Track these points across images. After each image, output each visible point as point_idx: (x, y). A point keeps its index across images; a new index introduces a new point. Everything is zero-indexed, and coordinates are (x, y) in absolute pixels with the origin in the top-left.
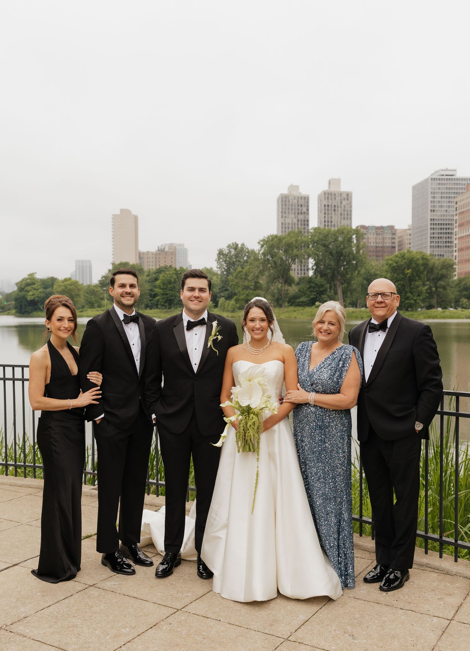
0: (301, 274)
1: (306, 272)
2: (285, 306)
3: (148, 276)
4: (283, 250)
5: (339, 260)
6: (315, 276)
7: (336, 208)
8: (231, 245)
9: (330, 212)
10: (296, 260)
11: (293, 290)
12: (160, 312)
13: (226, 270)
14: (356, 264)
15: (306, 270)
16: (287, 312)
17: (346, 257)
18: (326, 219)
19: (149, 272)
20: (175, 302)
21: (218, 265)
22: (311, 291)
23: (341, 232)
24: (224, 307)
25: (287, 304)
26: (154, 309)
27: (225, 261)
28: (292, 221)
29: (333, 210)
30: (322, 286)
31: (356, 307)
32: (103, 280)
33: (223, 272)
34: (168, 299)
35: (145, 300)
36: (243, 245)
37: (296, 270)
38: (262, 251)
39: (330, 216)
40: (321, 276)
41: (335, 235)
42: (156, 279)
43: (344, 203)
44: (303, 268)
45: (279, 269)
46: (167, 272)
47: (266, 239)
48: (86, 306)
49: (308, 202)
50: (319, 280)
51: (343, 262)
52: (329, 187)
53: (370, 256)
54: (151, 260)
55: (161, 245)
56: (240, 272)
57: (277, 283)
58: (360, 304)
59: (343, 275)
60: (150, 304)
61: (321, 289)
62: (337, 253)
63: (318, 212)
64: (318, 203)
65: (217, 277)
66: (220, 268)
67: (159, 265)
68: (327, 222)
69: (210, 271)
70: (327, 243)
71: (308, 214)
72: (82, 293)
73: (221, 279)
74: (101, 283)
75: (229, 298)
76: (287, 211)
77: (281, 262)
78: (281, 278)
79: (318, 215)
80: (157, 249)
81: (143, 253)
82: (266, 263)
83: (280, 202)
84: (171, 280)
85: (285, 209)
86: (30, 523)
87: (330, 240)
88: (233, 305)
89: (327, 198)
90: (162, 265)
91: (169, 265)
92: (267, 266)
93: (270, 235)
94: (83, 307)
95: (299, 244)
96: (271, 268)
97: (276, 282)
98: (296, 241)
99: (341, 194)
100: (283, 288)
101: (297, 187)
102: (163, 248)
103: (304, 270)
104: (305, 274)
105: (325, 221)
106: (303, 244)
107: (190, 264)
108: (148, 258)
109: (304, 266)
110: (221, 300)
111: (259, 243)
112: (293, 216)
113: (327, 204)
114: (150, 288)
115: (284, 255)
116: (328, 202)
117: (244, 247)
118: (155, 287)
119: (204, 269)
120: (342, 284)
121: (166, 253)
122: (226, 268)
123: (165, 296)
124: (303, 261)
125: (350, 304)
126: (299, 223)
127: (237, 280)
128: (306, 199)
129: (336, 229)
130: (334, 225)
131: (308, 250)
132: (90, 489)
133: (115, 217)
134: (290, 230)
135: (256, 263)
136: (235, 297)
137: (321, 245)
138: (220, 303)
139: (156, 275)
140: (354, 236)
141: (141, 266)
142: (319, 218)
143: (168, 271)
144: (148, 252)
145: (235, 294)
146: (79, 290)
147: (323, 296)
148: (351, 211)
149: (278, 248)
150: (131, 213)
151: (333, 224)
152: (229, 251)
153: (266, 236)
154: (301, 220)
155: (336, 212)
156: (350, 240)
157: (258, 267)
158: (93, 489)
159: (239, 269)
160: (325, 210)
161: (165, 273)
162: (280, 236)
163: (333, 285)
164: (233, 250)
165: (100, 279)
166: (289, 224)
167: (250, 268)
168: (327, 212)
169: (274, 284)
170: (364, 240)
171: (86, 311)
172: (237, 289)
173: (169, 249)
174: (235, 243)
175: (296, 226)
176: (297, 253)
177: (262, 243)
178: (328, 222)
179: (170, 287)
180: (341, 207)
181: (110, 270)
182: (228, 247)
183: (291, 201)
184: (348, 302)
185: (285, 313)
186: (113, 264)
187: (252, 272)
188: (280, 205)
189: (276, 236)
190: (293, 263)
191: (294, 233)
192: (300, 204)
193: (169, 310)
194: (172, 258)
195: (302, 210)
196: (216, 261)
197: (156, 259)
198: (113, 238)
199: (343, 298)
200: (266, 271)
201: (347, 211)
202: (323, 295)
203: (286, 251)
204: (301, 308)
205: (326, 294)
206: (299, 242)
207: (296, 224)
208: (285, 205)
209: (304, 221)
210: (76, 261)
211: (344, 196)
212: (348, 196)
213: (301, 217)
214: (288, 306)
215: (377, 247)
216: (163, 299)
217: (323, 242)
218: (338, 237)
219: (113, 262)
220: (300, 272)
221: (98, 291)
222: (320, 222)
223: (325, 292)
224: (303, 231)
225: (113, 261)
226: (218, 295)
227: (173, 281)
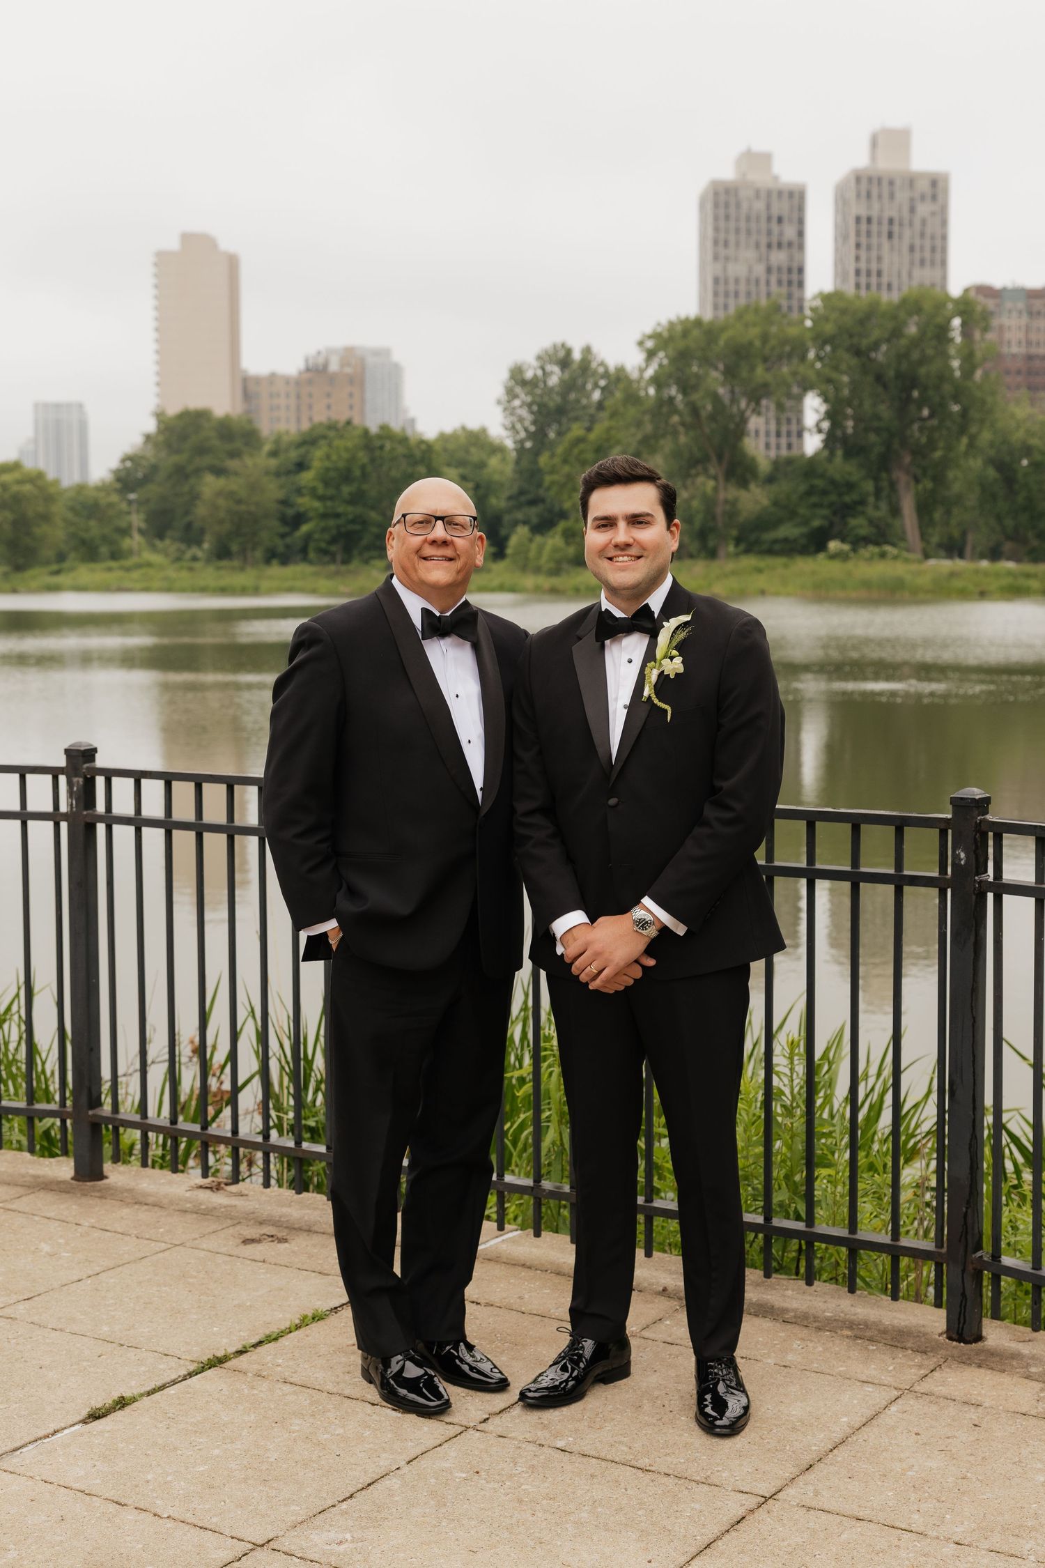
0: (778, 447)
1: (794, 440)
2: (728, 556)
3: (274, 454)
4: (721, 366)
5: (909, 397)
6: (826, 453)
7: (896, 229)
8: (551, 351)
9: (874, 241)
10: (764, 402)
11: (754, 499)
12: (315, 574)
13: (530, 436)
14: (964, 413)
15: (794, 434)
16: (734, 573)
17: (931, 393)
18: (863, 265)
19: (277, 441)
20: (365, 542)
21: (505, 417)
22: (815, 506)
23: (912, 306)
24: (527, 559)
25: (731, 548)
26: (296, 563)
27: (529, 405)
28: (750, 271)
29: (885, 235)
30: (850, 486)
31: (961, 555)
32: (126, 469)
33: (522, 442)
34: (343, 530)
35: (264, 535)
36: (587, 350)
37: (762, 434)
38: (650, 372)
39: (874, 254)
40: (848, 455)
41: (895, 317)
42: (301, 466)
43: (923, 209)
44: (784, 429)
45: (707, 430)
46: (337, 443)
47: (666, 334)
48: (72, 555)
49: (800, 208)
50: (840, 467)
51: (920, 409)
52: (873, 157)
53: (1009, 388)
54: (283, 402)
55: (312, 351)
56: (580, 440)
57: (701, 479)
58: (974, 548)
59: (919, 452)
60: (281, 549)
61: (847, 499)
62: (899, 375)
63: (836, 239)
64: (837, 211)
65: (504, 460)
66: (513, 428)
67: (311, 419)
68: (863, 273)
69: (477, 439)
70: (865, 343)
71: (801, 247)
72: (58, 509)
73: (518, 462)
74: (119, 480)
75: (542, 527)
76: (732, 238)
77: (714, 407)
78: (714, 459)
79: (837, 250)
80: (301, 365)
81: (258, 380)
82: (665, 410)
83: (709, 206)
84: (349, 470)
85: (727, 231)
86: (7, 1312)
87: (876, 334)
88: (555, 550)
89: (864, 193)
90: (320, 417)
91: (343, 418)
92: (666, 422)
93: (678, 318)
94: (61, 557)
95: (773, 349)
96: (681, 429)
97: (697, 475)
98: (765, 338)
99: (911, 181)
100: (722, 495)
101: (764, 159)
102: (321, 360)
103: (789, 434)
104: (789, 446)
105: (858, 272)
106: (787, 348)
107: (412, 413)
108: (271, 396)
109: (789, 421)
110: (518, 536)
111: (641, 343)
112: (749, 254)
113: (863, 212)
114: (280, 495)
115: (723, 385)
116: (869, 207)
117: (589, 357)
119: (460, 432)
120: (917, 481)
121: (332, 379)
122: (532, 428)
123: (331, 522)
124: (789, 403)
125: (940, 545)
126: (774, 279)
127: (566, 469)
128: (796, 198)
129: (895, 297)
130: (889, 286)
131: (802, 369)
132: (192, 1189)
133: (163, 260)
134: (742, 301)
135: (632, 412)
136: (562, 525)
137: (848, 350)
138: (513, 541)
139: (302, 450)
140: (957, 322)
141: (250, 421)
142: (839, 261)
143: (341, 437)
144: (273, 374)
145: (563, 515)
146: (49, 499)
147: (853, 522)
148: (944, 238)
149: (706, 361)
150: (215, 245)
151: (885, 280)
152: (543, 369)
153: (664, 322)
154: (779, 269)
155: (896, 240)
156: (942, 333)
157: (639, 424)
158: (201, 1187)
159: (577, 430)
160: (858, 233)
161: (330, 445)
162: (711, 323)
163: (885, 484)
164: (556, 369)
165: (114, 463)
166: (737, 281)
167: (609, 429)
168: (864, 240)
169: (689, 482)
170: (990, 336)
171: (72, 569)
172: (570, 497)
173: (344, 362)
174: (563, 345)
175: (763, 288)
176: (769, 377)
177: (650, 344)
178: (869, 274)
179: (350, 494)
180: (911, 224)
181: (148, 438)
182: (539, 358)
183: (745, 206)
184: (935, 539)
185: (726, 576)
186: (160, 416)
187: (618, 442)
188: (710, 219)
189: (698, 322)
190: (754, 411)
191: (757, 310)
192: (775, 212)
193: (343, 568)
194: (351, 395)
195: (781, 234)
196: (499, 402)
197: (298, 397)
199: (920, 527)
200: (664, 436)
201: (933, 238)
202: (853, 516)
203: (730, 373)
204: (780, 561)
205: (863, 513)
206: (773, 342)
207: (763, 283)
208: (727, 218)
209: (790, 270)
210: (36, 406)
211: (923, 186)
212: (936, 188)
213: (778, 257)
214: (737, 555)
215: (1030, 358)
216: (324, 530)
217: (855, 340)
218: (905, 323)
220: (773, 440)
221: (110, 505)
222: (840, 273)
223: (860, 508)
224: (784, 303)
226: (507, 518)
227: (357, 473)
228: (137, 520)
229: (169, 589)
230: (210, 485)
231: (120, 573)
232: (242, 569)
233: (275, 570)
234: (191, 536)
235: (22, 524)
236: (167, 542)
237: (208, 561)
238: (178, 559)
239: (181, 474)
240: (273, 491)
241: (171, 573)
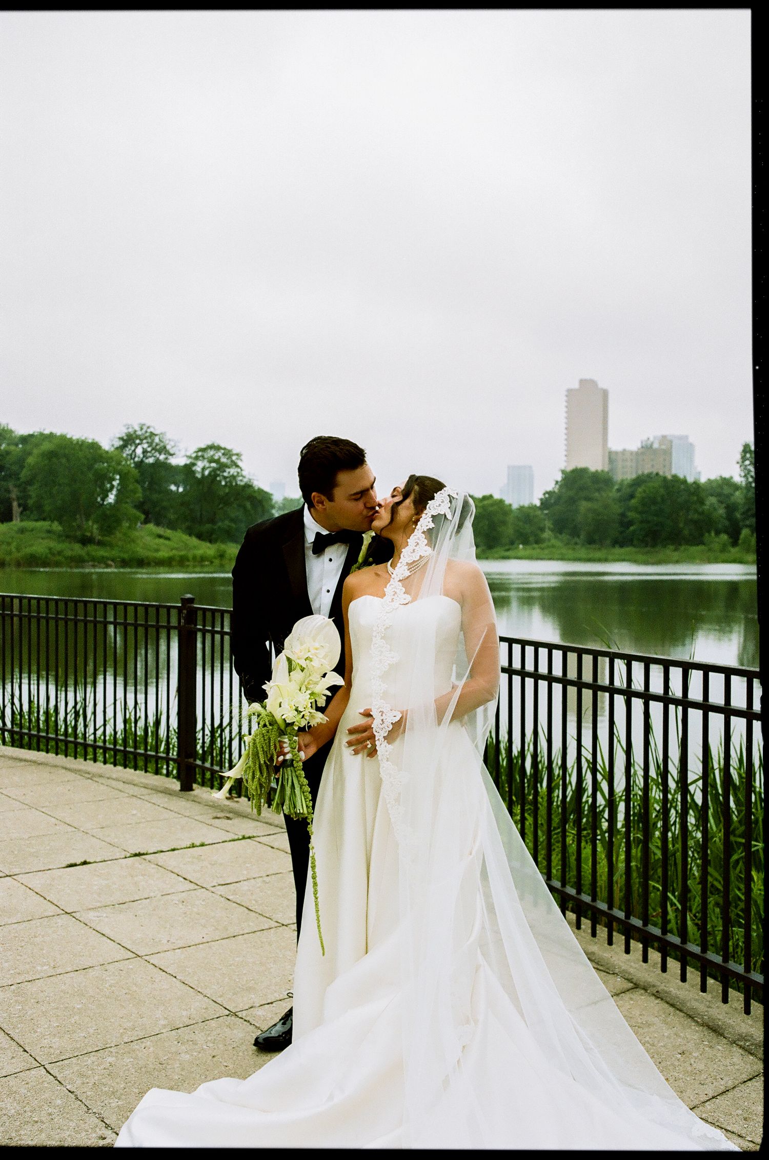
3: (619, 490)
13: (754, 480)
19: (621, 484)
21: (742, 471)
24: (750, 544)
26: (627, 546)
27: (754, 464)
32: (546, 498)
33: (750, 483)
34: (652, 529)
35: (611, 532)
42: (632, 496)
46: (650, 484)
48: (517, 541)
54: (629, 464)
55: (645, 438)
60: (620, 539)
65: (741, 493)
66: (745, 476)
67: (642, 472)
69: (727, 482)
72: (510, 519)
73: (747, 495)
74: (542, 504)
80: (639, 445)
81: (616, 453)
84: (655, 498)
90: (646, 472)
91: (655, 472)
94: (512, 543)
102: (649, 442)
108: (623, 461)
110: (745, 532)
114: (620, 511)
118: (629, 509)
119: (718, 478)
121: (655, 452)
122: (755, 476)
123: (645, 525)
133: (570, 393)
138: (742, 536)
139: (632, 488)
141: (610, 473)
143: (653, 481)
144: (624, 450)
146: (506, 513)
150: (596, 385)
161: (646, 486)
165: (542, 496)
171: (516, 548)
173: (660, 445)
179: (656, 510)
181: (557, 483)
186: (563, 472)
193: (652, 548)
194: (665, 460)
196: (737, 463)
197: (637, 462)
198: (566, 429)
210: (509, 467)
216: (642, 529)
219: (563, 468)
221: (536, 516)
225: (565, 467)
226: (741, 524)
227: (659, 499)
228: (548, 524)
229: (562, 558)
230: (584, 505)
231: (538, 550)
232: (599, 549)
233: (618, 550)
234: (575, 533)
235: (493, 526)
236: (564, 535)
237: (583, 545)
238: (567, 544)
239: (572, 501)
240: (617, 509)
241: (564, 551)
